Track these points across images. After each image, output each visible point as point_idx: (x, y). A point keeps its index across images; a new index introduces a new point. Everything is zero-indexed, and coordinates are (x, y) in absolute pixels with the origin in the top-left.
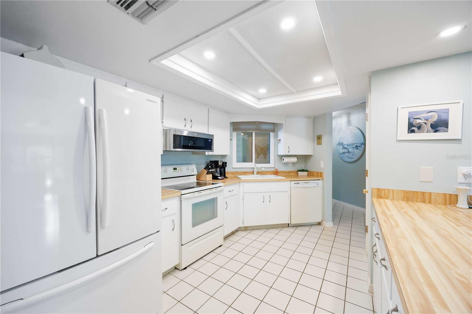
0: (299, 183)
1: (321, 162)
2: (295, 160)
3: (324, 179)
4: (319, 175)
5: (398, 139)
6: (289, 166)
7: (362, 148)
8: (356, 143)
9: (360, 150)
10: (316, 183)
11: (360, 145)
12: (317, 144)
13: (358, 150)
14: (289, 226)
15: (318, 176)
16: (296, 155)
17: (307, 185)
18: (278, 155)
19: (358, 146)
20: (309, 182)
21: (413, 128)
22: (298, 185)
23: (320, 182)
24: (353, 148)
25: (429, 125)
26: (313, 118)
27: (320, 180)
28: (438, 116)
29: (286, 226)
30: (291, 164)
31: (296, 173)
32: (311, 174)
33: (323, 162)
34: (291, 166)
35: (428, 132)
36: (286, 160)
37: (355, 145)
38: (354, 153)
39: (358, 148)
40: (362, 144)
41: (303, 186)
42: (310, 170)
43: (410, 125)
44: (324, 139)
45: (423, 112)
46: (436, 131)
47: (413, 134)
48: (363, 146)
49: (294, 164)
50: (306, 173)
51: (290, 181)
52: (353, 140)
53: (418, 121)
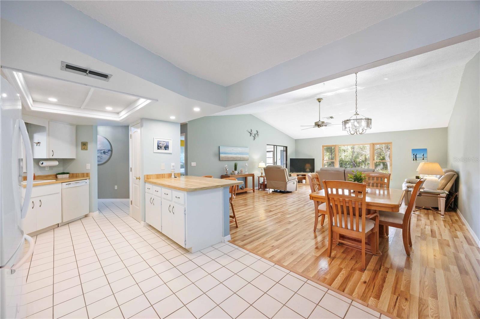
0: (70, 184)
1: (87, 164)
2: (56, 163)
3: (90, 179)
4: (86, 176)
5: (154, 152)
6: (46, 169)
7: (109, 153)
8: (104, 150)
9: (107, 155)
10: (84, 182)
11: (107, 151)
12: (82, 149)
13: (106, 155)
14: (59, 226)
15: (84, 177)
16: (56, 159)
17: (78, 185)
18: (34, 159)
19: (105, 152)
20: (79, 182)
21: (159, 148)
22: (70, 186)
23: (88, 181)
24: (101, 153)
25: (164, 147)
26: (75, 126)
27: (86, 179)
28: (166, 144)
29: (56, 227)
30: (48, 168)
31: (54, 177)
32: (73, 176)
33: (89, 164)
34: (48, 169)
35: (163, 150)
36: (46, 164)
37: (103, 151)
38: (102, 157)
39: (106, 153)
40: (109, 150)
41: (75, 186)
42: (71, 172)
43: (158, 146)
44: (89, 146)
45: (162, 141)
46: (166, 150)
47: (159, 150)
48: (110, 152)
49: (51, 167)
50: (68, 175)
51: (61, 184)
52: (102, 147)
53: (161, 145)
